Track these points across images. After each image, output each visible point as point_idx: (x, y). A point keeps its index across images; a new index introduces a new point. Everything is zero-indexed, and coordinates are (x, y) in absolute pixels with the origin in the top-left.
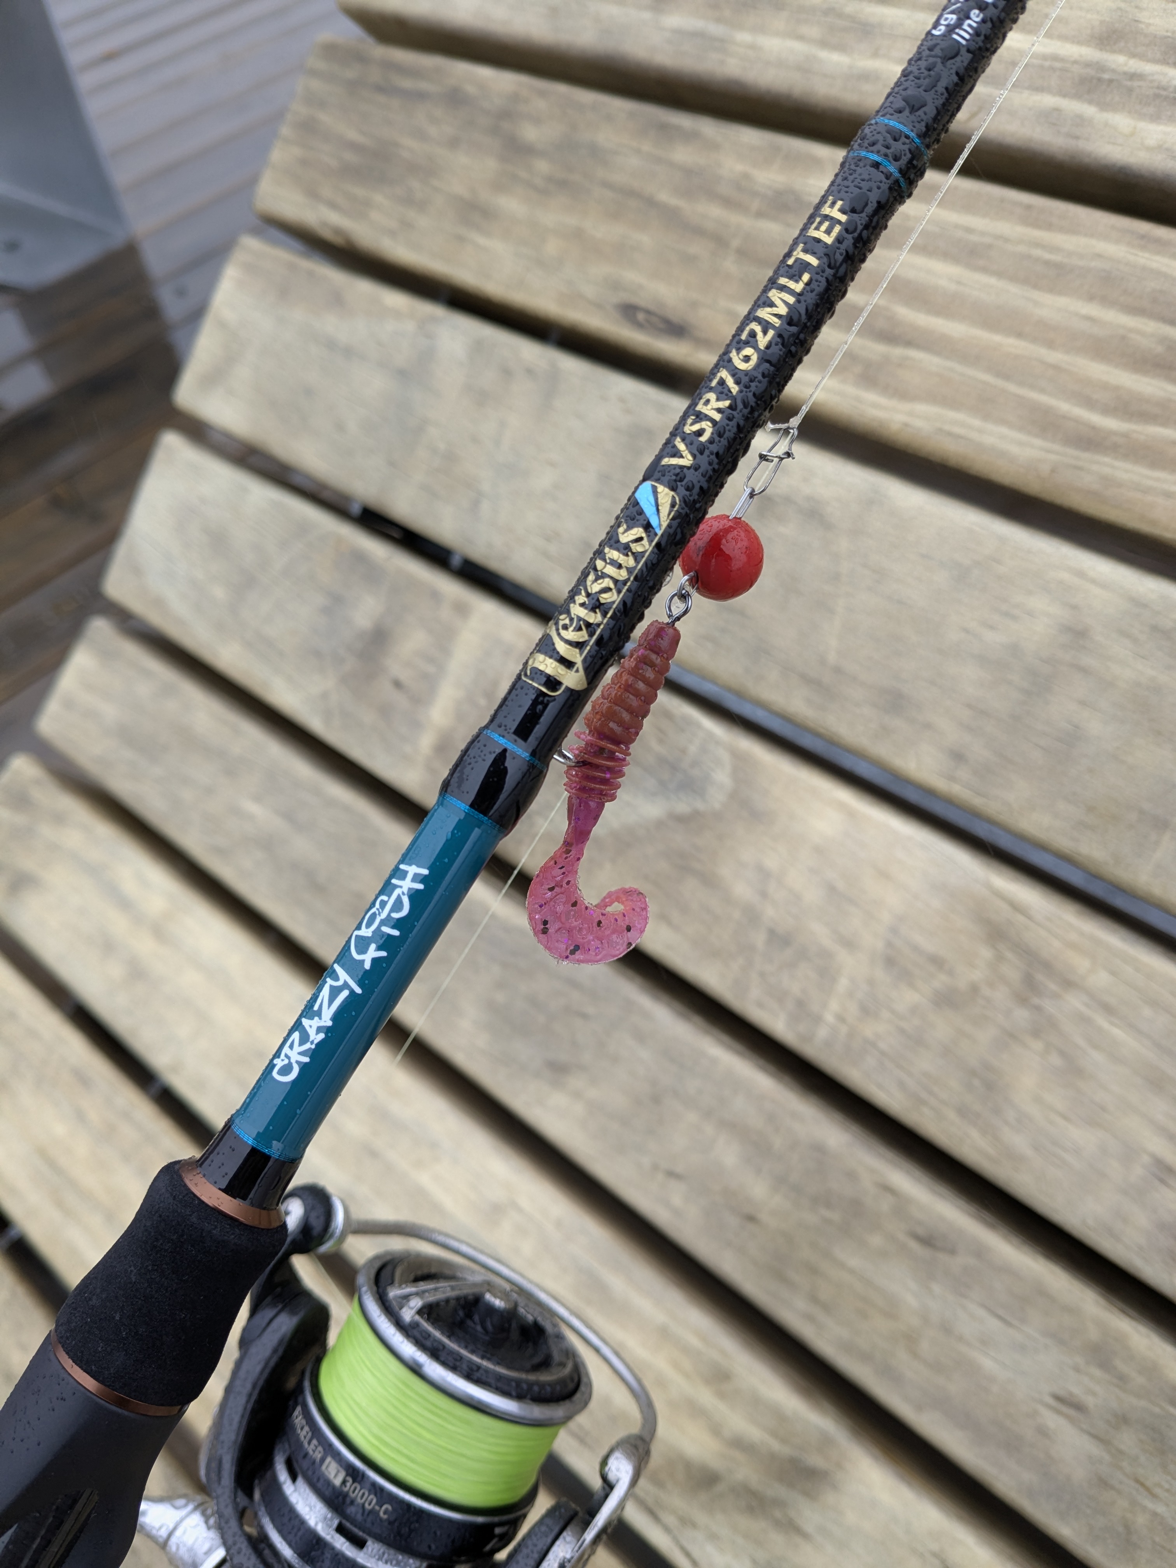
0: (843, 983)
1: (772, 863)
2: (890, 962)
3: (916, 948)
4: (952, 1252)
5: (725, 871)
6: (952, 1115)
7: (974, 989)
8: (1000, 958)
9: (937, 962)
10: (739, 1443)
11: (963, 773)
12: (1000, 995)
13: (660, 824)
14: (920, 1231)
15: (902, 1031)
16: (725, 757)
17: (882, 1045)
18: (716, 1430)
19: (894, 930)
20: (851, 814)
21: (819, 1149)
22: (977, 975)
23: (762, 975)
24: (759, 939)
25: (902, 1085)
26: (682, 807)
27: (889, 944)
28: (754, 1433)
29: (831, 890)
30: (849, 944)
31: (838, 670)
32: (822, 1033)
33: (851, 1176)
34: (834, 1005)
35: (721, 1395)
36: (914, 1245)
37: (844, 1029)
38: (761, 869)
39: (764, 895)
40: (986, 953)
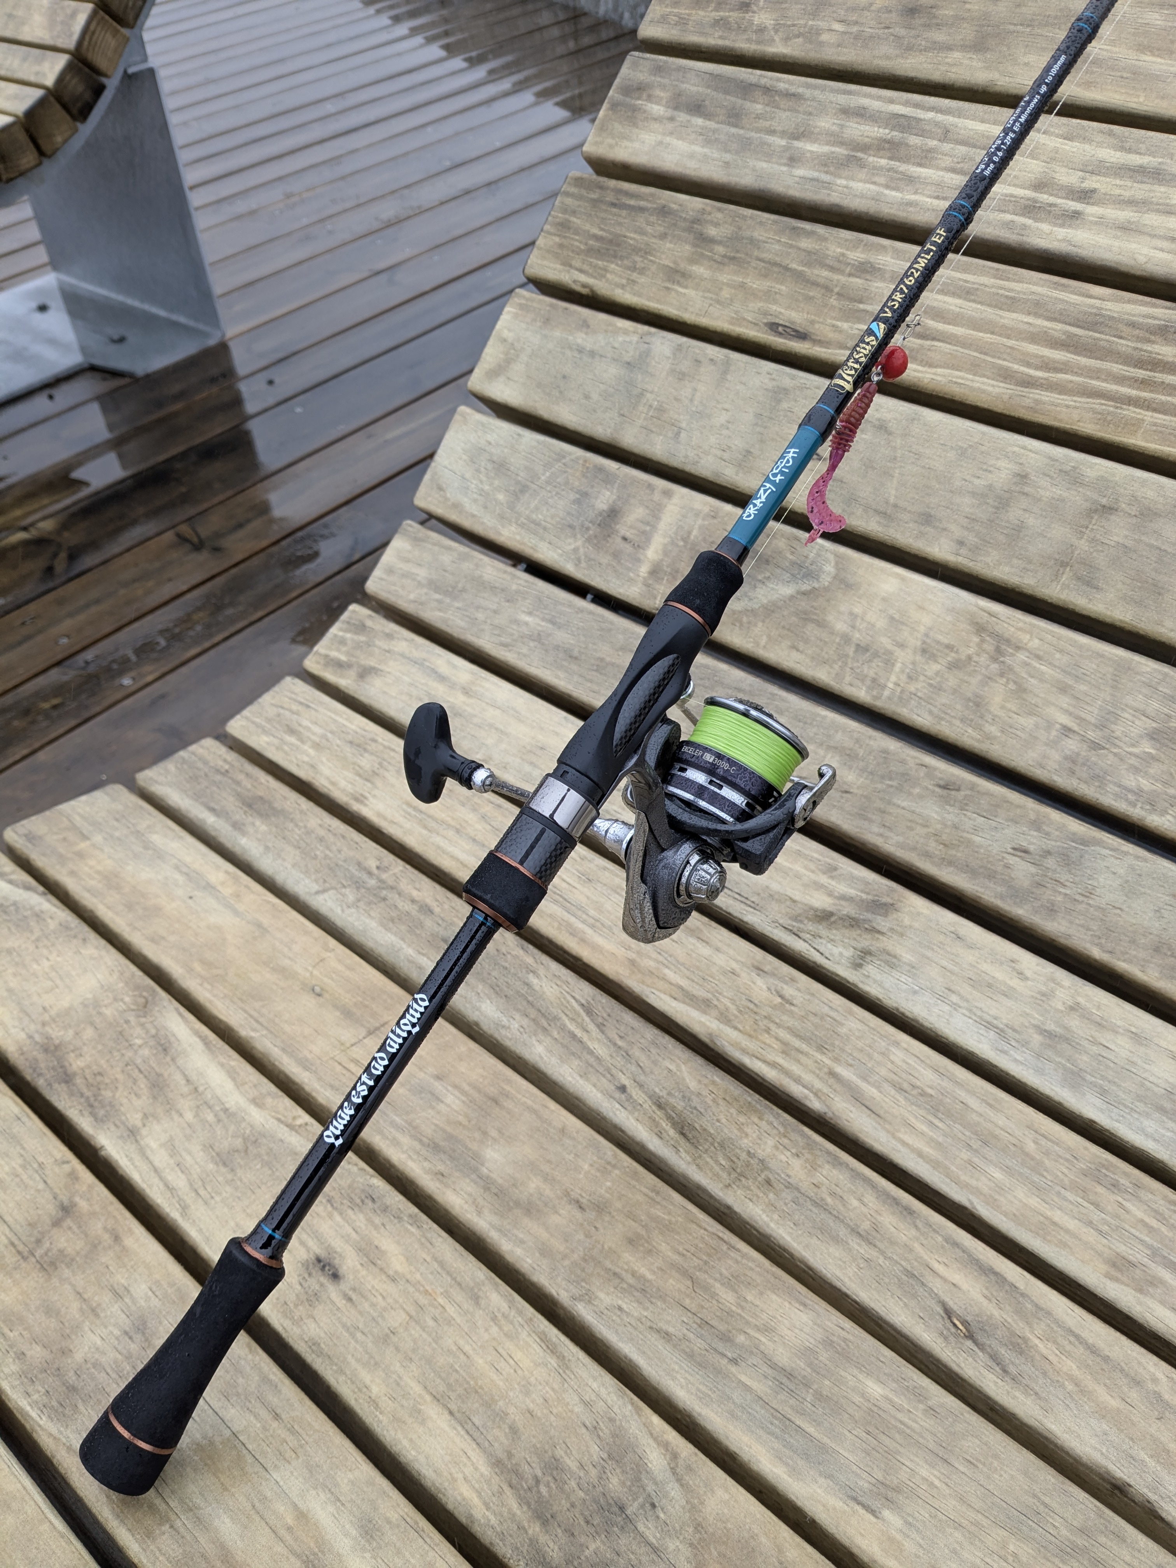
0: (898, 665)
1: (857, 610)
2: (924, 651)
3: (938, 642)
4: (958, 790)
5: (830, 618)
6: (958, 723)
7: (969, 658)
8: (983, 641)
9: (950, 647)
10: (843, 897)
11: (963, 551)
12: (983, 659)
13: (792, 598)
14: (942, 783)
15: (931, 685)
16: (831, 557)
17: (919, 694)
18: (830, 894)
19: (927, 635)
20: (903, 579)
21: (885, 751)
22: (971, 651)
23: (852, 669)
24: (851, 650)
25: (931, 712)
26: (805, 587)
27: (924, 642)
28: (852, 892)
29: (892, 619)
30: (902, 646)
31: (895, 506)
32: (886, 693)
33: (903, 762)
34: (893, 678)
35: (832, 878)
36: (937, 790)
37: (899, 689)
38: (851, 613)
39: (853, 627)
40: (976, 639)
